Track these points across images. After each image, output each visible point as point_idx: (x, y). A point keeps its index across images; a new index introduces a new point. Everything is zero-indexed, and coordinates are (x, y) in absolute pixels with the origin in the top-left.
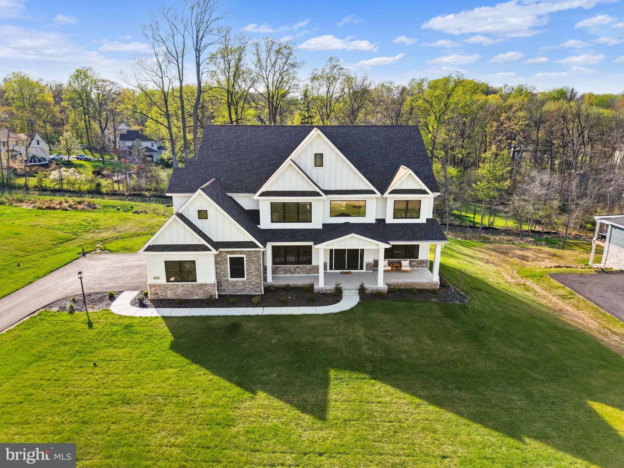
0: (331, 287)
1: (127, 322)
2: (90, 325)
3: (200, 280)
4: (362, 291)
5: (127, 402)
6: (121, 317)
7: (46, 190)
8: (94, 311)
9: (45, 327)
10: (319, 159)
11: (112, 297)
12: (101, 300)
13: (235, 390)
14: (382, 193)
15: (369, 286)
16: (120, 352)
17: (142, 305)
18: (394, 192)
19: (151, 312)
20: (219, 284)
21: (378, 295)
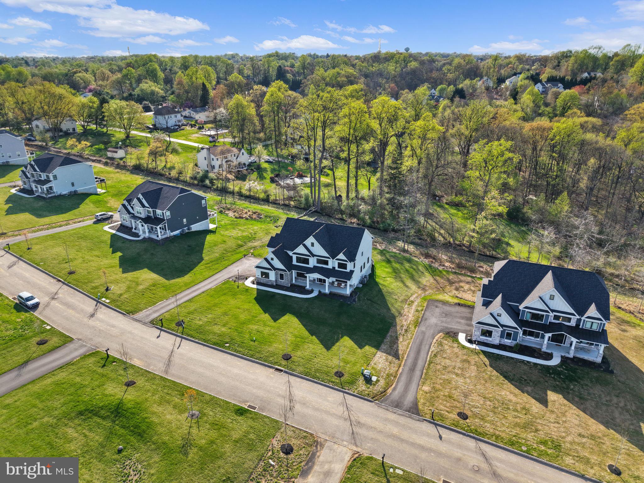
0: (311, 289)
1: (247, 288)
2: (238, 287)
3: (270, 279)
4: (320, 292)
5: (239, 308)
6: (247, 286)
7: (242, 196)
8: (241, 282)
9: (227, 285)
10: (313, 245)
11: (247, 279)
12: (243, 279)
13: (262, 311)
14: (333, 259)
15: (322, 291)
16: (242, 297)
17: (253, 283)
18: (337, 259)
19: (255, 286)
20: (276, 281)
21: (325, 295)
